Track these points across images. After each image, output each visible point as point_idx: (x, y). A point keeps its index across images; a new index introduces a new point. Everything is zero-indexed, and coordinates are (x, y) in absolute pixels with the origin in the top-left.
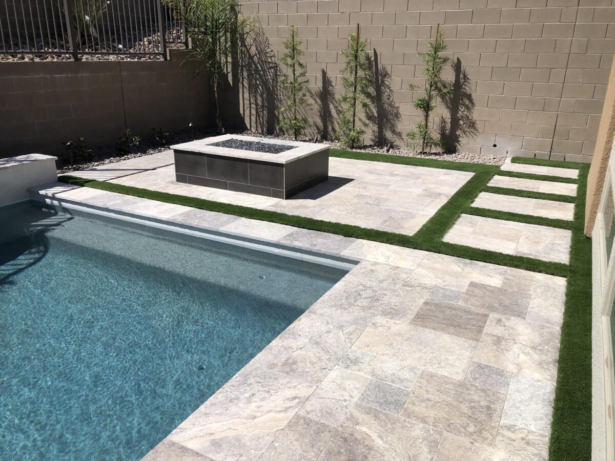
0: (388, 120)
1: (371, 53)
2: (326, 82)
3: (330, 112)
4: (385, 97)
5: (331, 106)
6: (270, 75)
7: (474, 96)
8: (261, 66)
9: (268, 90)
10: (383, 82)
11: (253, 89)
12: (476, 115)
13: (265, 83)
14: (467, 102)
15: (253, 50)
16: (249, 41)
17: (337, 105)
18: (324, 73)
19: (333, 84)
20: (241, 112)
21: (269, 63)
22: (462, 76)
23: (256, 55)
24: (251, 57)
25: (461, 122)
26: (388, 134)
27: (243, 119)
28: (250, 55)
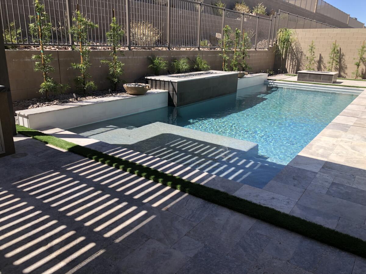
0: (343, 69)
1: (339, 49)
2: (321, 57)
3: (321, 67)
4: (342, 62)
5: (322, 65)
6: (299, 56)
8: (296, 52)
9: (298, 61)
10: (342, 57)
11: (292, 59)
13: (297, 58)
15: (294, 47)
16: (293, 44)
17: (324, 65)
18: (320, 55)
19: (323, 58)
20: (286, 67)
21: (300, 51)
23: (295, 49)
24: (293, 50)
26: (342, 74)
27: (287, 69)
28: (292, 49)
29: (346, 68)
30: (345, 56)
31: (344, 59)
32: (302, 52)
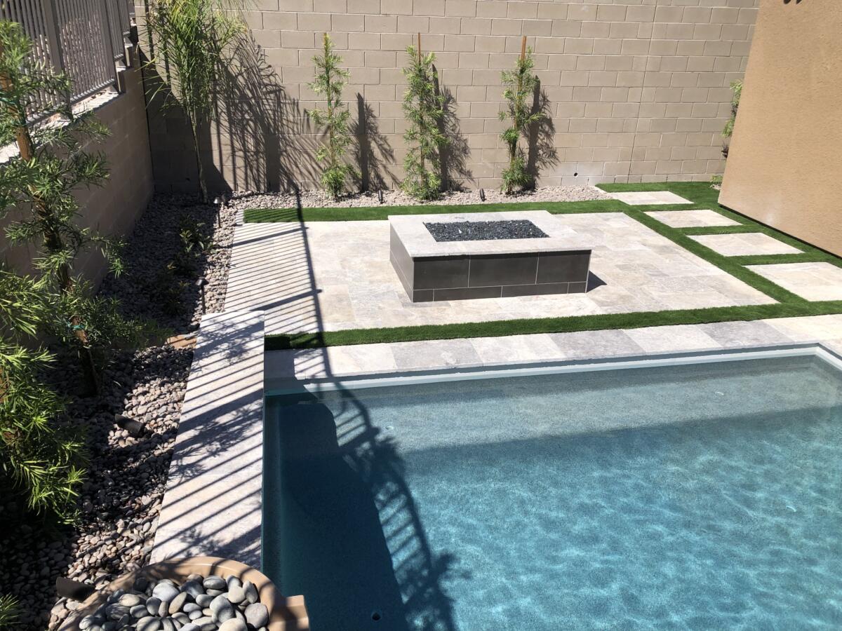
0: (454, 158)
2: (364, 110)
3: (372, 153)
4: (448, 128)
5: (373, 144)
6: (268, 105)
7: (553, 122)
8: (251, 91)
9: (266, 128)
10: (446, 108)
11: (237, 126)
12: (557, 142)
13: (260, 118)
14: (547, 128)
15: (236, 66)
16: (226, 51)
18: (360, 100)
19: (374, 113)
20: (216, 163)
21: (266, 85)
22: (541, 98)
23: (241, 74)
24: (232, 78)
25: (541, 152)
26: (454, 175)
27: (221, 175)
28: (228, 73)
29: (465, 150)
30: (455, 101)
31: (454, 116)
32: (278, 90)
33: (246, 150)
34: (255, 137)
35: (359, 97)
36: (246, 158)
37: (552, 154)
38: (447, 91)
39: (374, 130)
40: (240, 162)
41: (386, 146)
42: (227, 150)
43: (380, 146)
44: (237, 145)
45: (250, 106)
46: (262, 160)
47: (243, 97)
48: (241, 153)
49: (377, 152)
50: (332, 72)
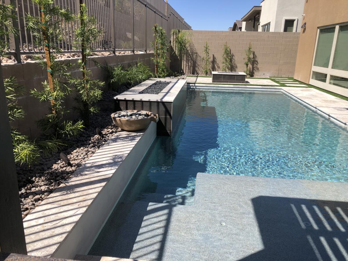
0: (234, 69)
1: (229, 50)
4: (233, 62)
5: (215, 65)
7: (258, 61)
8: (191, 53)
9: (193, 61)
10: (232, 58)
12: (259, 66)
13: (192, 59)
14: (256, 63)
19: (216, 58)
20: (183, 68)
21: (194, 52)
22: (255, 56)
24: (188, 51)
25: (255, 68)
27: (183, 71)
29: (236, 67)
30: (234, 56)
31: (234, 59)
33: (189, 66)
34: (191, 63)
35: (213, 55)
36: (189, 67)
37: (258, 69)
38: (233, 54)
39: (216, 62)
40: (187, 68)
41: (218, 66)
42: (185, 66)
43: (217, 65)
44: (187, 64)
45: (190, 56)
46: (192, 68)
47: (189, 55)
48: (188, 66)
49: (216, 67)
50: (207, 49)
